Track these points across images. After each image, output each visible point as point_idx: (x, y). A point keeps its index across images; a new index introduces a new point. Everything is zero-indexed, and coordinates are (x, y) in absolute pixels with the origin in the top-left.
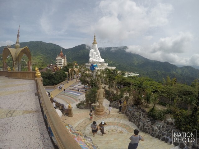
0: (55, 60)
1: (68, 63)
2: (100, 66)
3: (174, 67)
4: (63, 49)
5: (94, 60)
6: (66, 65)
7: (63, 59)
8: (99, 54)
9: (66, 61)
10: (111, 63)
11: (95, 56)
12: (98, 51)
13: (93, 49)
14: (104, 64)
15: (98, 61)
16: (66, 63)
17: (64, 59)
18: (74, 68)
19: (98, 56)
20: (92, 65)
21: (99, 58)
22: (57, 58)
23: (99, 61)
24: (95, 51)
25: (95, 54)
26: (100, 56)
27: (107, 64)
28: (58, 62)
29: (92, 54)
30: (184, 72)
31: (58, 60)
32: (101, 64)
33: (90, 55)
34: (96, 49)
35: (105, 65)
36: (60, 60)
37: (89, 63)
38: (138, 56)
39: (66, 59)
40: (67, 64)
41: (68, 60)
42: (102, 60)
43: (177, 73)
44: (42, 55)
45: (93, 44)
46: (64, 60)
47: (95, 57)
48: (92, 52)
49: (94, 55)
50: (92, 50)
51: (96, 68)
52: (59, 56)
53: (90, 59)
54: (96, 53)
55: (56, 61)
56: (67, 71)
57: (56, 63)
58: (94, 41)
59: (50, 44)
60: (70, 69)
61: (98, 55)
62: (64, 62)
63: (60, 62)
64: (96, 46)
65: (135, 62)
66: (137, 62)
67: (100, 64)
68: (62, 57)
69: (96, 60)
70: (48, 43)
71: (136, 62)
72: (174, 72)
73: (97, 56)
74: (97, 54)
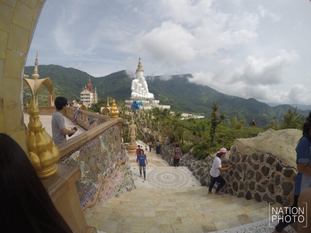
0: (79, 95)
1: (100, 100)
2: (147, 104)
3: (264, 106)
4: (92, 77)
5: (139, 95)
6: (96, 102)
7: (92, 94)
8: (146, 86)
9: (96, 97)
10: (167, 100)
11: (139, 90)
12: (145, 82)
13: (137, 78)
14: (153, 101)
15: (144, 96)
16: (96, 100)
17: (94, 93)
18: (108, 107)
19: (145, 90)
20: (135, 103)
21: (146, 92)
22: (83, 92)
23: (146, 97)
24: (139, 82)
25: (140, 87)
26: (147, 89)
27: (159, 101)
28: (85, 98)
29: (136, 85)
30: (280, 114)
31: (85, 95)
32: (148, 102)
33: (133, 88)
34: (141, 79)
35: (155, 103)
36: (87, 95)
37: (131, 100)
38: (208, 90)
39: (96, 94)
40: (98, 101)
41: (99, 95)
42: (151, 96)
43: (269, 115)
44: (59, 87)
45: (137, 71)
46: (94, 95)
47: (141, 91)
48: (135, 83)
49: (138, 88)
50: (135, 81)
51: (141, 107)
52: (85, 89)
53: (133, 93)
54: (141, 85)
55: (81, 97)
56: (98, 110)
57: (81, 100)
58: (139, 66)
59: (71, 70)
60: (102, 108)
61: (145, 88)
62: (94, 98)
63: (87, 98)
64: (141, 74)
65: (203, 99)
66: (207, 98)
67: (146, 102)
68: (90, 90)
69: (141, 96)
70: (69, 68)
71: (205, 99)
72: (264, 115)
73: (143, 89)
74: (143, 86)
